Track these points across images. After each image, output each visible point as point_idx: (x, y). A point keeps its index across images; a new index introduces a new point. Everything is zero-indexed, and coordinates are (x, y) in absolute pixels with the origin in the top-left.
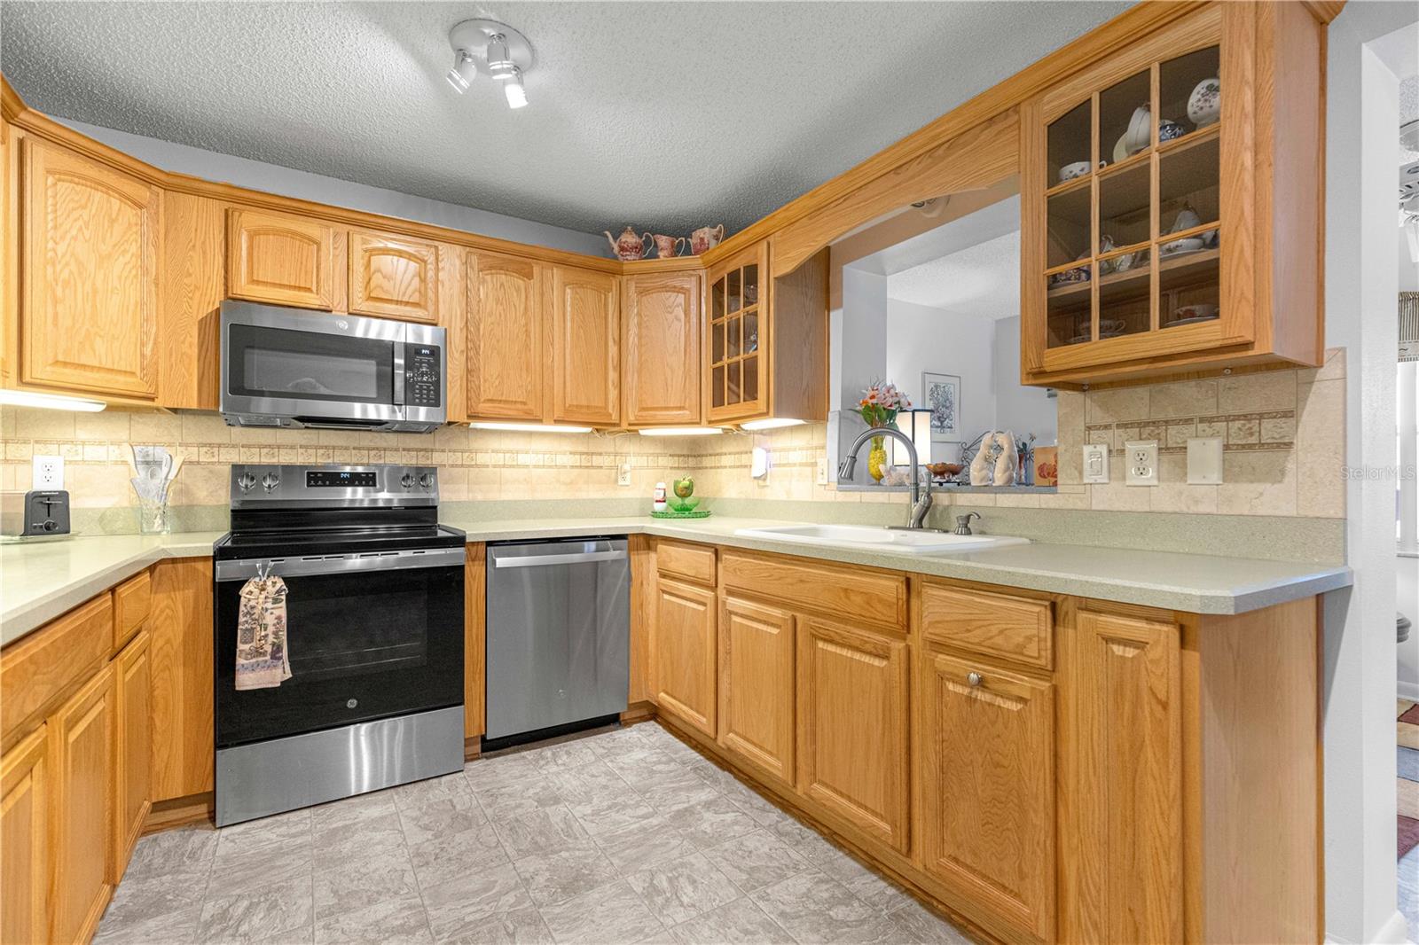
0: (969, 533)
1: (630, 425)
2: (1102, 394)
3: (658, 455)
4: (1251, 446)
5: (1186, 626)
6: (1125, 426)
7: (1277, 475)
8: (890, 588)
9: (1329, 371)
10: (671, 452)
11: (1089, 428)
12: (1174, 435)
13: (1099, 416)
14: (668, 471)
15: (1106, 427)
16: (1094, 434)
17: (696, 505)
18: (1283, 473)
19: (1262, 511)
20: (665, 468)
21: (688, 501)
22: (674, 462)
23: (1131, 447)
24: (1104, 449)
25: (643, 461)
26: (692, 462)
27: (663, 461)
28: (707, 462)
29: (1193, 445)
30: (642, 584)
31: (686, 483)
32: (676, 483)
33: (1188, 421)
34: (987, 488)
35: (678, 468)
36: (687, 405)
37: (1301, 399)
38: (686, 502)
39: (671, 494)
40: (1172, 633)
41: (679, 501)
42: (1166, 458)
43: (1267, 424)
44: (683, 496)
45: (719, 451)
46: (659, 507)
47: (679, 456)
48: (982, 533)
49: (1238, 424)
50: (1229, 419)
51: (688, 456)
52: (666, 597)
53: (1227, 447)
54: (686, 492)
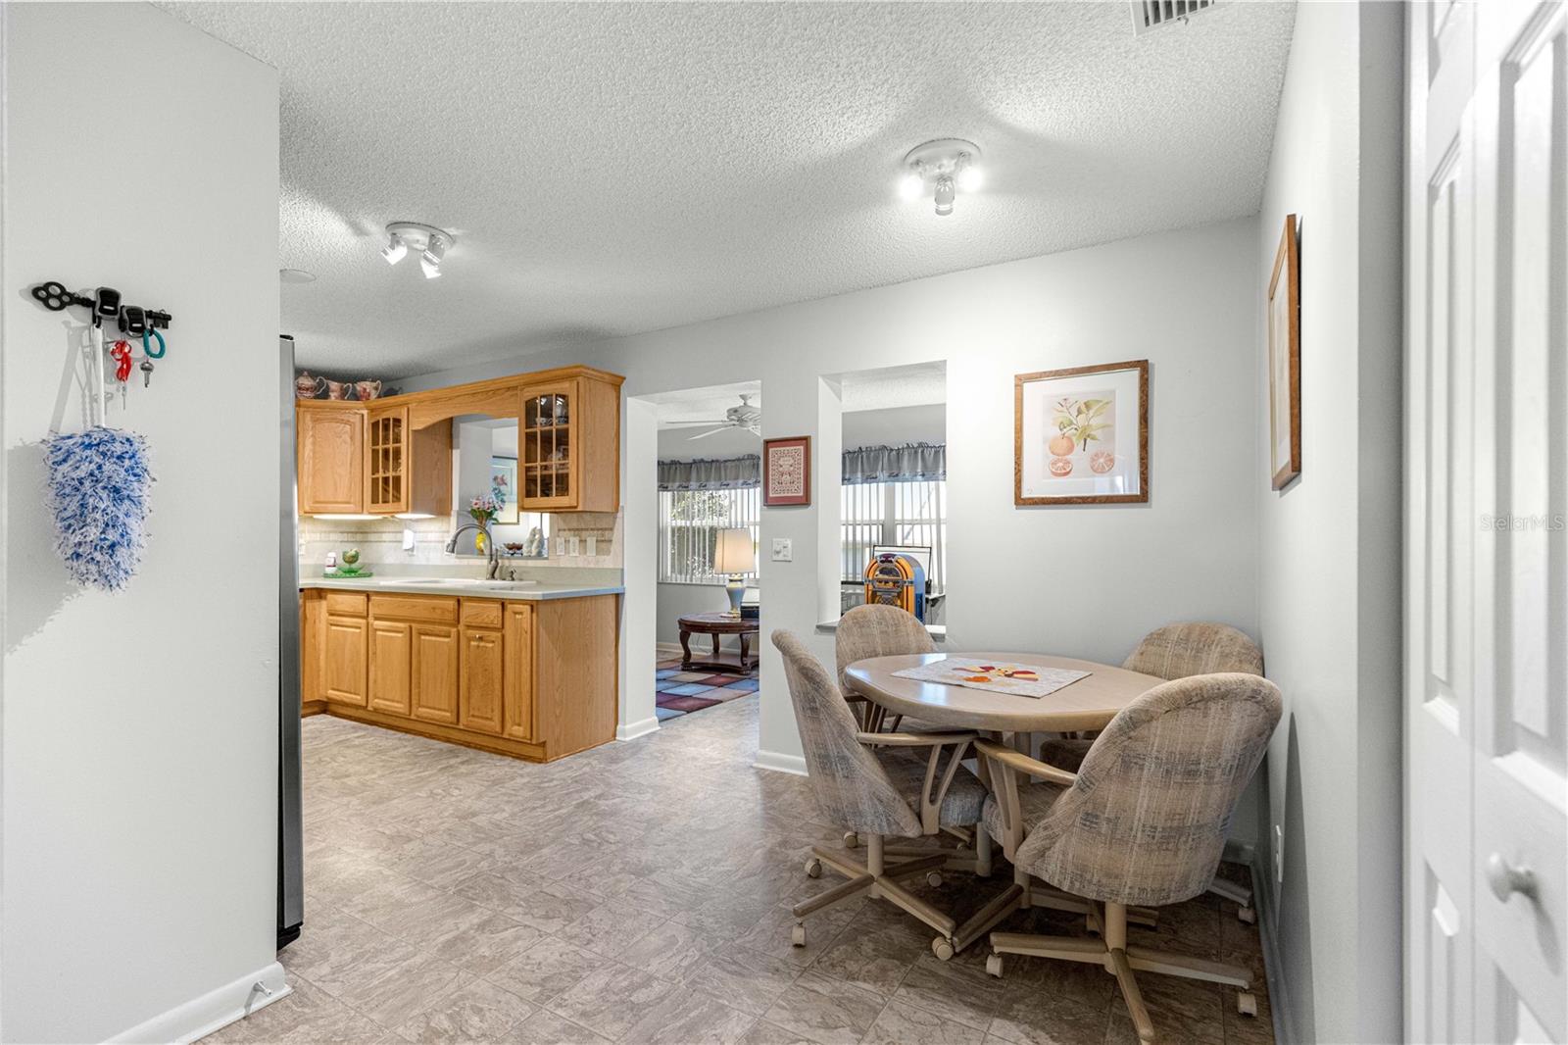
0: (513, 580)
1: (306, 513)
2: (563, 515)
3: (330, 532)
4: (602, 541)
5: (534, 605)
6: (569, 530)
7: (608, 552)
8: (452, 604)
9: (620, 515)
10: (342, 530)
11: (559, 530)
12: (584, 534)
13: (563, 526)
14: (339, 544)
15: (564, 530)
16: (561, 532)
17: (360, 569)
18: (610, 552)
19: (606, 566)
20: (336, 541)
21: (354, 566)
22: (345, 537)
23: (572, 539)
24: (563, 539)
25: (317, 536)
26: (359, 537)
27: (333, 537)
28: (372, 537)
29: (588, 539)
30: (315, 622)
31: (353, 553)
32: (344, 553)
33: (587, 530)
34: (529, 557)
35: (347, 542)
36: (352, 500)
37: (614, 523)
38: (351, 565)
39: (340, 561)
40: (528, 608)
41: (347, 566)
42: (582, 544)
43: (607, 532)
44: (351, 562)
45: (381, 530)
46: (331, 570)
47: (348, 533)
48: (521, 580)
49: (600, 532)
50: (598, 530)
51: (356, 533)
52: (334, 628)
53: (597, 541)
54: (354, 559)
